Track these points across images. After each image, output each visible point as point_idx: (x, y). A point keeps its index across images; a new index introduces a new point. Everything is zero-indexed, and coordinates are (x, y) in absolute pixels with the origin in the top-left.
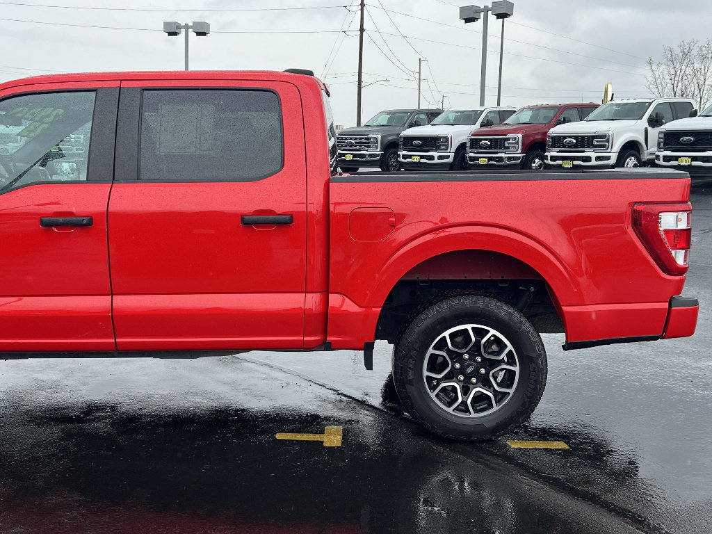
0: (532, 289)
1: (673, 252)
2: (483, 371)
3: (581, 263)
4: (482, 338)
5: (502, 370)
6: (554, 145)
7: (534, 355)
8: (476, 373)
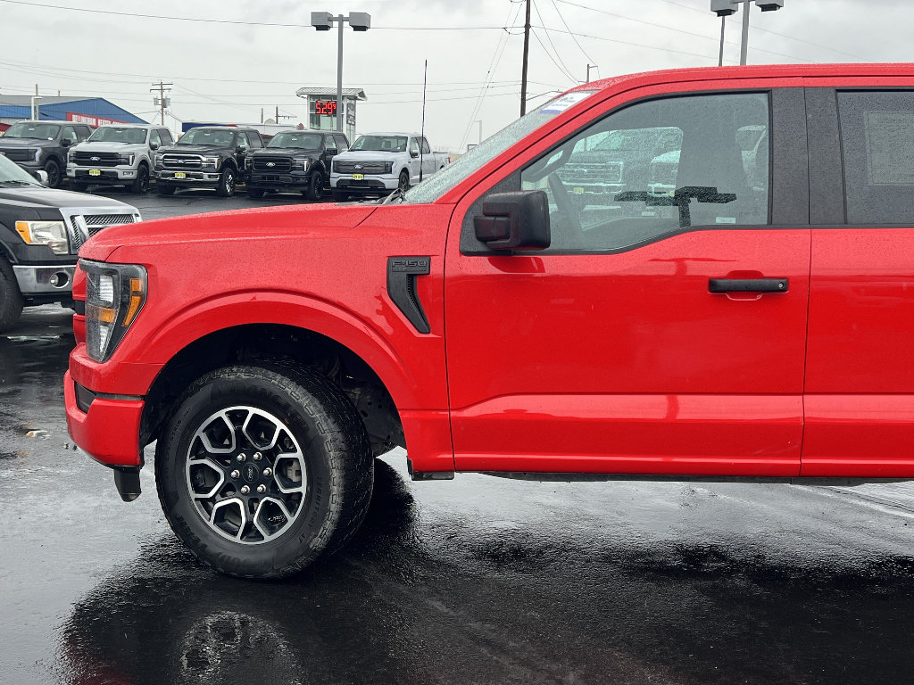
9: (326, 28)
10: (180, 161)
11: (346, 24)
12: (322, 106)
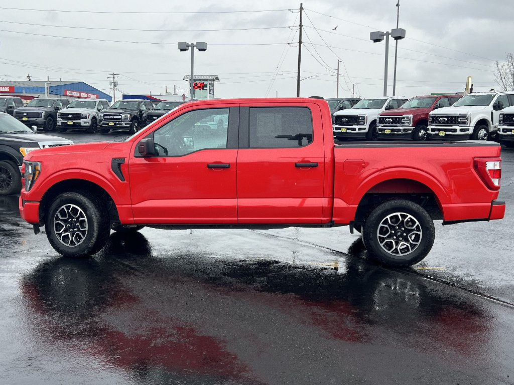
0: (427, 197)
1: (493, 180)
2: (405, 234)
3: (451, 187)
4: (405, 219)
5: (413, 234)
6: (433, 122)
7: (429, 227)
8: (401, 236)
9: (185, 50)
10: (111, 117)
11: (195, 48)
12: (196, 85)
